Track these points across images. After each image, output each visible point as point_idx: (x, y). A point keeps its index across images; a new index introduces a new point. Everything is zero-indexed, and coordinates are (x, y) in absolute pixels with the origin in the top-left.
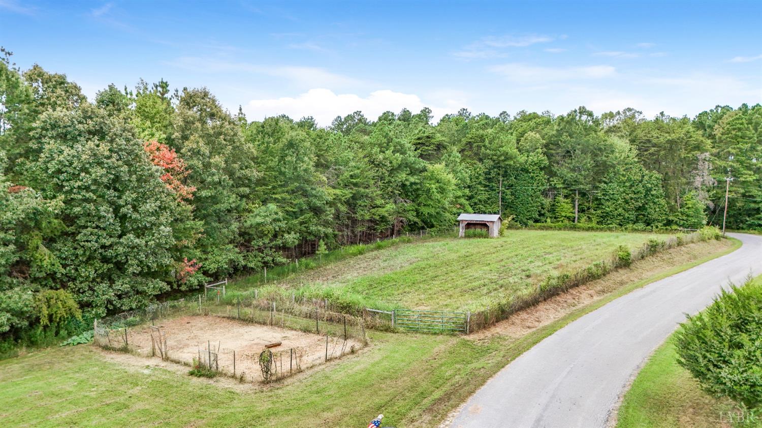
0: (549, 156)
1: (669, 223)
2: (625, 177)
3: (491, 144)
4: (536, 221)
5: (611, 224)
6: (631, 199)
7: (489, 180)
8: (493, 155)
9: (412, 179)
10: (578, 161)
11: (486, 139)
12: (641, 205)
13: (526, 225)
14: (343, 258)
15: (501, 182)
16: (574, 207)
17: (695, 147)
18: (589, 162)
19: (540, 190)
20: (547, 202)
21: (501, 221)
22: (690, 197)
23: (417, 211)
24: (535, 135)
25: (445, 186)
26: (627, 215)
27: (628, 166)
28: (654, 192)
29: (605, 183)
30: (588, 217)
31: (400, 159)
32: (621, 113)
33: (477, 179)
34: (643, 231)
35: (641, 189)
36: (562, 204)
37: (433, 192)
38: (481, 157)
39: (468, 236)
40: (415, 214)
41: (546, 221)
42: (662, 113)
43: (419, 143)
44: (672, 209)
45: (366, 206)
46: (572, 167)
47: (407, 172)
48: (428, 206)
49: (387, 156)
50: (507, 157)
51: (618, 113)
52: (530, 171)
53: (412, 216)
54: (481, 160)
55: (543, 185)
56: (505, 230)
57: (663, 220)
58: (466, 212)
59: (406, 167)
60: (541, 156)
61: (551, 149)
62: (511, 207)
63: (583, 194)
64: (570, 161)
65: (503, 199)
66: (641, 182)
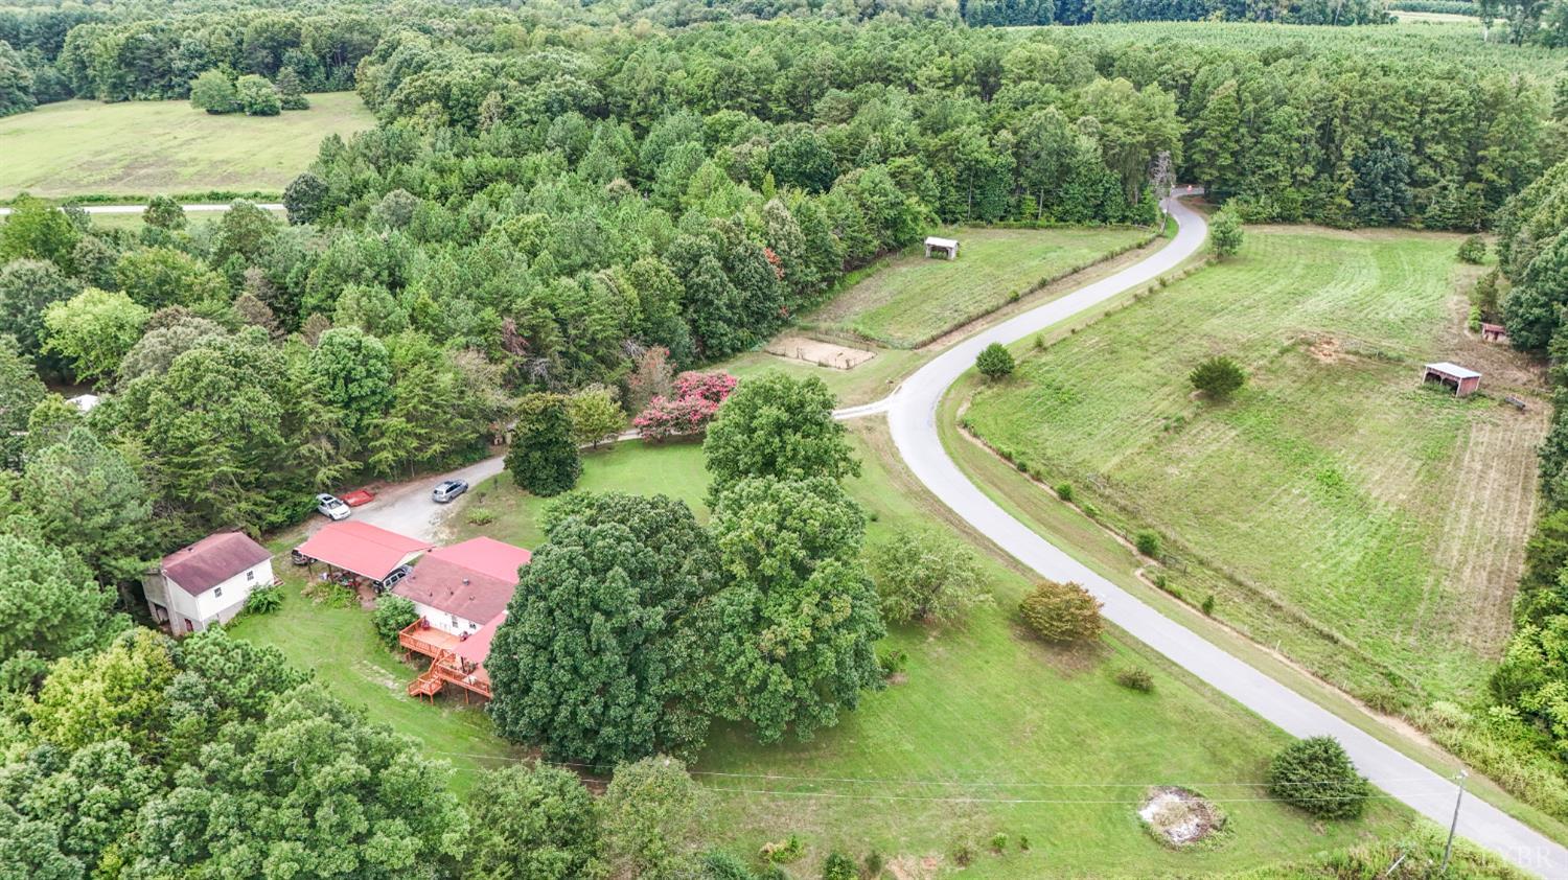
0: (1018, 158)
1: (1123, 219)
2: (1086, 177)
4: (1002, 219)
5: (1069, 221)
6: (1091, 197)
8: (965, 159)
12: (1099, 203)
13: (991, 222)
16: (1038, 204)
18: (1054, 163)
19: (1007, 190)
20: (1013, 200)
26: (1086, 212)
27: (1090, 167)
28: (1112, 191)
29: (1068, 182)
35: (1100, 188)
36: (1028, 201)
39: (932, 257)
41: (1010, 220)
44: (1129, 205)
50: (979, 160)
52: (999, 172)
55: (1010, 185)
57: (1117, 217)
60: (1010, 157)
63: (1048, 192)
66: (1101, 181)
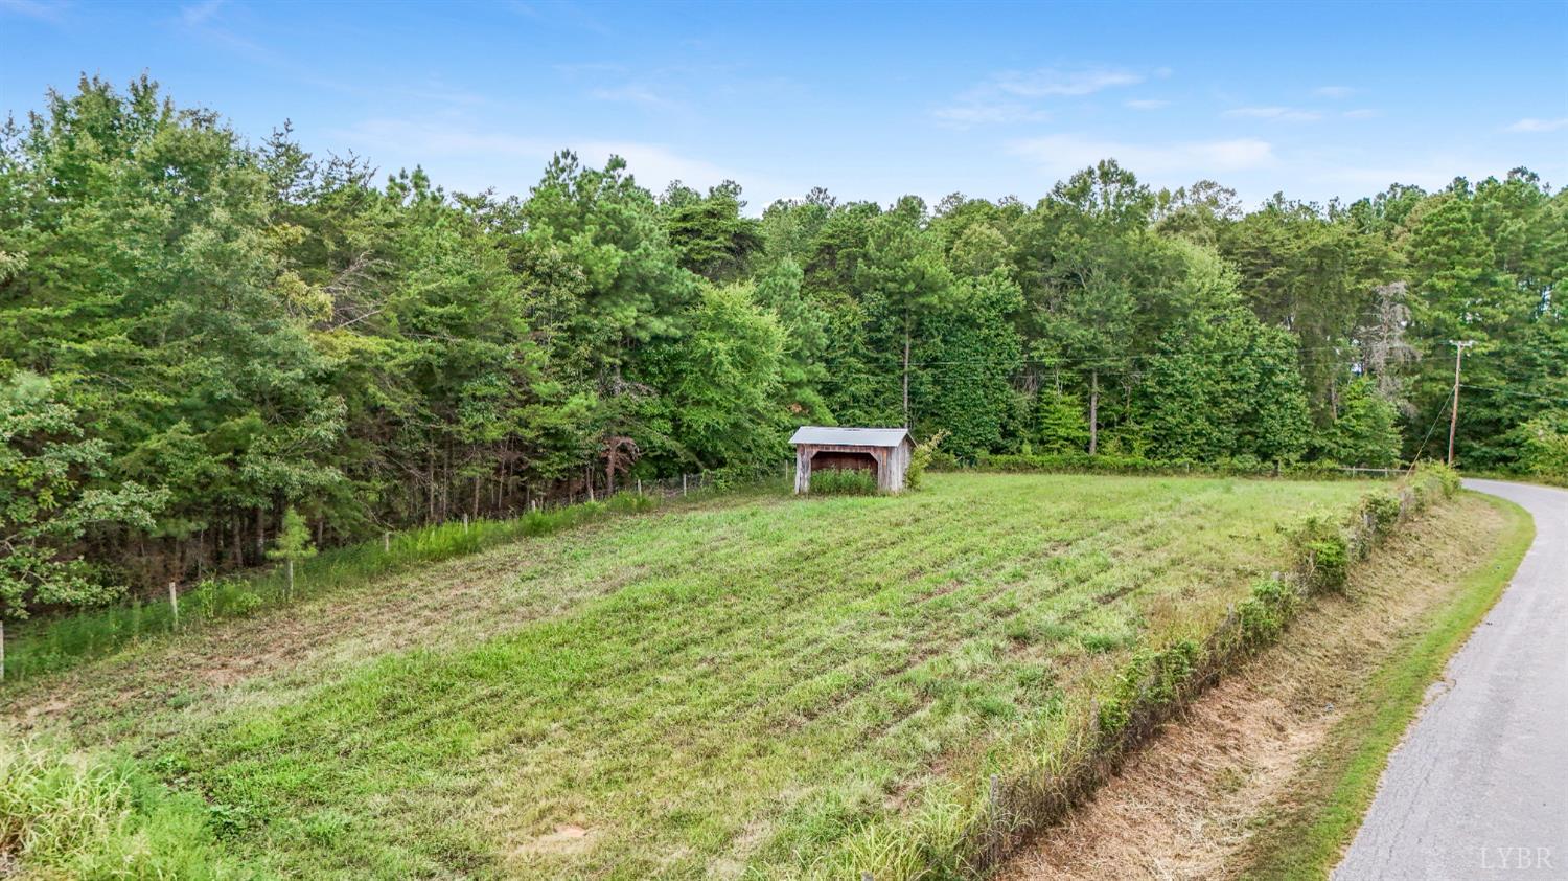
0: (1028, 286)
1: (1313, 453)
2: (1211, 339)
3: (881, 251)
4: (997, 450)
5: (1177, 456)
6: (1227, 393)
7: (878, 344)
8: (886, 279)
9: (658, 326)
10: (1097, 299)
11: (870, 239)
12: (1249, 409)
13: (972, 461)
14: (389, 568)
15: (907, 352)
16: (1087, 414)
17: (1369, 270)
18: (1125, 301)
19: (1004, 371)
20: (1023, 400)
21: (912, 445)
22: (1359, 390)
23: (675, 419)
24: (988, 232)
25: (755, 348)
26: (1216, 434)
27: (1217, 313)
28: (1281, 378)
29: (1164, 353)
30: (1122, 439)
31: (617, 260)
32: (1187, 193)
33: (848, 341)
34: (1255, 473)
35: (1248, 367)
36: (1059, 406)
37: (721, 363)
38: (857, 284)
39: (818, 491)
40: (668, 426)
41: (1020, 451)
42: (1278, 196)
43: (686, 231)
44: (1321, 420)
45: (494, 398)
46: (1083, 313)
47: (644, 306)
48: (708, 403)
49: (576, 251)
50: (922, 283)
51: (1182, 193)
52: (981, 321)
53: (659, 435)
54: (857, 294)
55: (1011, 357)
56: (923, 474)
57: (1300, 446)
58: (817, 423)
59: (642, 291)
60: (1008, 283)
61: (1031, 269)
62: (933, 415)
63: (1110, 381)
64: (1078, 298)
65: (913, 394)
66: (1249, 351)
